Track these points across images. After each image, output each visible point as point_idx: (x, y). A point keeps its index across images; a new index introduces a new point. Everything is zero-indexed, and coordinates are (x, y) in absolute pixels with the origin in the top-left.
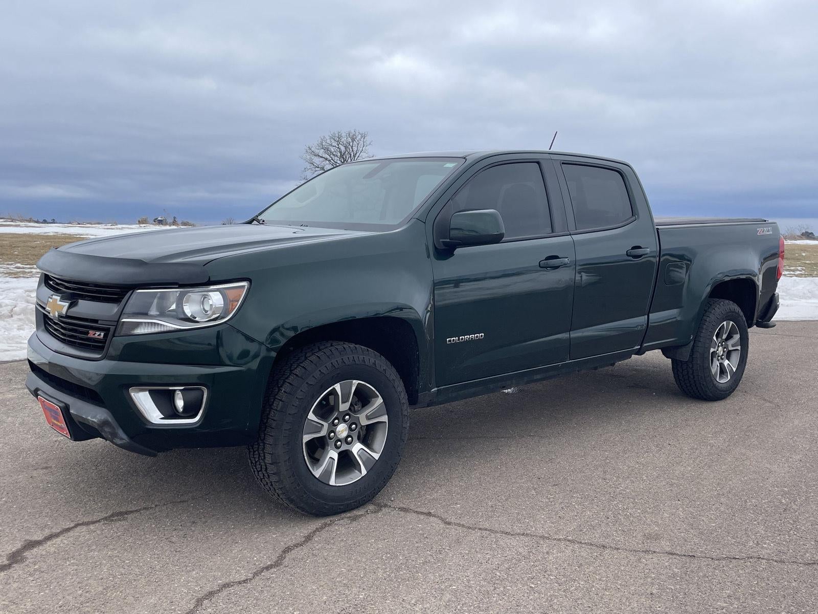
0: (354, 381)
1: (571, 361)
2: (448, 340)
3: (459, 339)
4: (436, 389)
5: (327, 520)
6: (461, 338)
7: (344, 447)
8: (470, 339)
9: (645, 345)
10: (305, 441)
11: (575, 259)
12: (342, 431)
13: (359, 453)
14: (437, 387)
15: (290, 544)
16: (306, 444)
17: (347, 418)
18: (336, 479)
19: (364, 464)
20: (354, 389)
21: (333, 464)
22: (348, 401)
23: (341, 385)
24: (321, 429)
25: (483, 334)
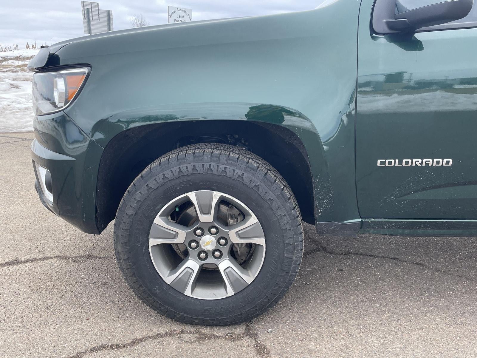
0: (215, 193)
2: (379, 161)
3: (401, 162)
4: (360, 220)
5: (177, 327)
6: (404, 161)
7: (211, 260)
8: (424, 165)
10: (151, 244)
12: (208, 244)
13: (227, 271)
14: (361, 218)
15: (139, 336)
16: (154, 248)
17: (213, 230)
18: (193, 290)
19: (231, 283)
20: (215, 201)
21: (191, 274)
22: (209, 213)
23: (196, 195)
24: (176, 236)
25: (451, 161)
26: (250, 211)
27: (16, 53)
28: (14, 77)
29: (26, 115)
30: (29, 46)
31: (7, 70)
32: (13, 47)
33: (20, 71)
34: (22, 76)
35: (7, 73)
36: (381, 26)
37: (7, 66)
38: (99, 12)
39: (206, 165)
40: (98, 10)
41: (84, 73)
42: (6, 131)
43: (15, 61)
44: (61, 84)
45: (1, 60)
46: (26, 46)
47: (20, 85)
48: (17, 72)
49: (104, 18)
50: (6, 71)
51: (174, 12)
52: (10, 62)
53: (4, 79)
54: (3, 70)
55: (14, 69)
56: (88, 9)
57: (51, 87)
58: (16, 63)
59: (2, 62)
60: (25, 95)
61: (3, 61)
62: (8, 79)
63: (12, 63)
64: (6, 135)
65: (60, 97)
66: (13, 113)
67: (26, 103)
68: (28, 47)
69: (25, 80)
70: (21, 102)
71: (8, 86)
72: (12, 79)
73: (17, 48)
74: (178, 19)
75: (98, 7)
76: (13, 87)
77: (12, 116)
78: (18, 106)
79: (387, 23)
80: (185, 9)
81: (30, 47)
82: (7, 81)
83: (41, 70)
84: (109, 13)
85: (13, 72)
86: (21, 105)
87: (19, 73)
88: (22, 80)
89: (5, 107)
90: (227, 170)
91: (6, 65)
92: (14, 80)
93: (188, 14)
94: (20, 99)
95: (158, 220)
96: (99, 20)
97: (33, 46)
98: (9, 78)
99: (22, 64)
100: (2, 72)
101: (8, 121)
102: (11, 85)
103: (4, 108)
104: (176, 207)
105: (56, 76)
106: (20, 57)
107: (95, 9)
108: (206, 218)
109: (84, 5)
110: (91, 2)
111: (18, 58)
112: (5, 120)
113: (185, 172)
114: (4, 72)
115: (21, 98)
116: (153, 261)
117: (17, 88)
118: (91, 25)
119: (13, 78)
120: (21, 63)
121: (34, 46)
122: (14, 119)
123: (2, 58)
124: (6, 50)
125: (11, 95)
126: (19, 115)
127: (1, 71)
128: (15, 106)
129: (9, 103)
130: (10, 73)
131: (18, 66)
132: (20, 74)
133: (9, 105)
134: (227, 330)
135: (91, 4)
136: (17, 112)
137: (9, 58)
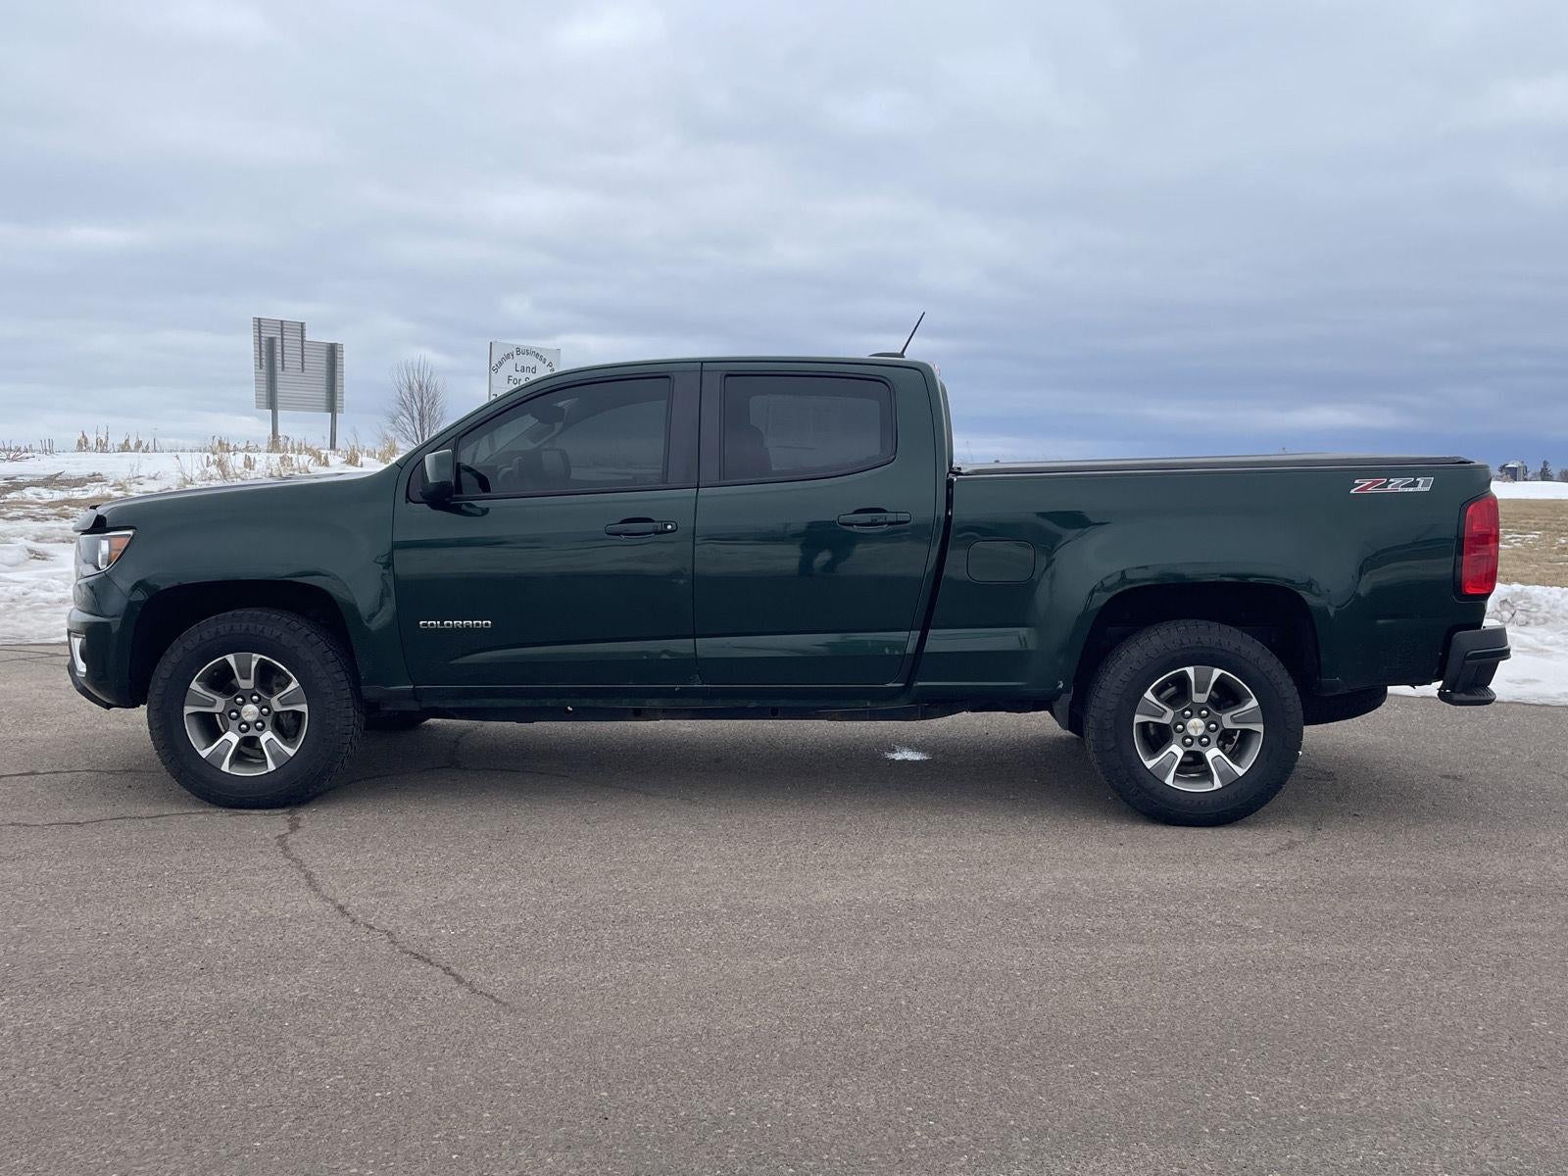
0: (254, 655)
1: (705, 686)
2: (421, 623)
3: (442, 624)
4: (411, 687)
6: (445, 622)
7: (253, 733)
8: (465, 626)
9: (920, 684)
11: (692, 525)
12: (251, 713)
13: (268, 743)
14: (413, 685)
16: (190, 717)
17: (255, 697)
18: (230, 767)
19: (273, 757)
20: (254, 664)
21: (229, 747)
22: (248, 678)
23: (235, 658)
24: (213, 704)
25: (489, 622)
26: (291, 675)
27: (45, 466)
28: (39, 533)
29: (60, 613)
30: (86, 442)
31: (21, 514)
32: (37, 446)
33: (53, 517)
34: (58, 530)
35: (21, 521)
36: (416, 494)
37: (21, 503)
38: (302, 349)
39: (244, 626)
40: (303, 341)
41: (128, 536)
42: (19, 642)
43: (42, 491)
44: (105, 546)
45: (3, 487)
46: (79, 441)
47: (51, 552)
48: (47, 520)
49: (318, 364)
50: (18, 518)
51: (508, 357)
52: (29, 493)
53: (12, 539)
54: (10, 515)
55: (38, 510)
56: (272, 341)
57: (96, 549)
58: (47, 495)
59: (8, 493)
60: (62, 573)
61: (8, 490)
62: (22, 538)
63: (35, 496)
64: (18, 648)
65: (102, 560)
66: (34, 609)
67: (62, 590)
68: (82, 445)
69: (66, 539)
70: (53, 587)
71: (22, 554)
72: (34, 538)
73: (49, 450)
74: (518, 375)
75: (302, 333)
76: (35, 558)
77: (29, 615)
78: (44, 595)
79: (421, 493)
80: (541, 349)
81: (90, 445)
82: (20, 544)
83: (85, 532)
84: (333, 351)
85: (35, 519)
86: (50, 594)
87: (51, 524)
88: (60, 541)
89: (16, 597)
90: (265, 631)
91: (17, 502)
92: (38, 540)
93: (547, 363)
94: (50, 580)
95: (194, 685)
96: (303, 371)
97: (99, 442)
98: (26, 536)
99: (62, 498)
100: (7, 519)
101: (21, 624)
102: (31, 551)
103: (13, 600)
104: (214, 671)
105: (102, 538)
106: (57, 479)
107: (292, 339)
108: (247, 684)
109: (259, 329)
110: (282, 321)
111: (50, 482)
112: (15, 622)
113: (222, 633)
114: (12, 519)
115: (54, 579)
116: (188, 732)
117: (43, 559)
118: (279, 385)
119: (36, 536)
120: (58, 495)
121: (101, 441)
122: (34, 620)
123: (5, 479)
124: (16, 454)
125: (29, 575)
126: (46, 613)
127: (4, 518)
128: (38, 596)
129: (26, 590)
130: (28, 524)
131: (51, 505)
132: (53, 526)
133: (24, 594)
134: (262, 811)
135: (282, 325)
136: (42, 607)
137: (28, 479)
